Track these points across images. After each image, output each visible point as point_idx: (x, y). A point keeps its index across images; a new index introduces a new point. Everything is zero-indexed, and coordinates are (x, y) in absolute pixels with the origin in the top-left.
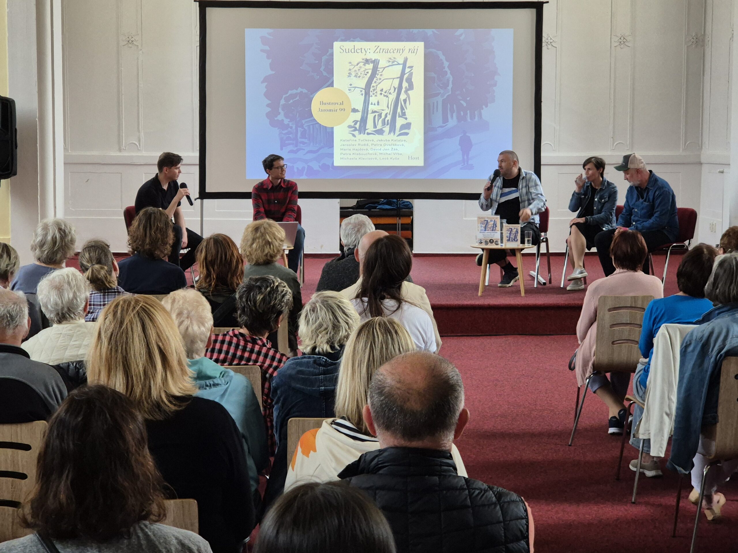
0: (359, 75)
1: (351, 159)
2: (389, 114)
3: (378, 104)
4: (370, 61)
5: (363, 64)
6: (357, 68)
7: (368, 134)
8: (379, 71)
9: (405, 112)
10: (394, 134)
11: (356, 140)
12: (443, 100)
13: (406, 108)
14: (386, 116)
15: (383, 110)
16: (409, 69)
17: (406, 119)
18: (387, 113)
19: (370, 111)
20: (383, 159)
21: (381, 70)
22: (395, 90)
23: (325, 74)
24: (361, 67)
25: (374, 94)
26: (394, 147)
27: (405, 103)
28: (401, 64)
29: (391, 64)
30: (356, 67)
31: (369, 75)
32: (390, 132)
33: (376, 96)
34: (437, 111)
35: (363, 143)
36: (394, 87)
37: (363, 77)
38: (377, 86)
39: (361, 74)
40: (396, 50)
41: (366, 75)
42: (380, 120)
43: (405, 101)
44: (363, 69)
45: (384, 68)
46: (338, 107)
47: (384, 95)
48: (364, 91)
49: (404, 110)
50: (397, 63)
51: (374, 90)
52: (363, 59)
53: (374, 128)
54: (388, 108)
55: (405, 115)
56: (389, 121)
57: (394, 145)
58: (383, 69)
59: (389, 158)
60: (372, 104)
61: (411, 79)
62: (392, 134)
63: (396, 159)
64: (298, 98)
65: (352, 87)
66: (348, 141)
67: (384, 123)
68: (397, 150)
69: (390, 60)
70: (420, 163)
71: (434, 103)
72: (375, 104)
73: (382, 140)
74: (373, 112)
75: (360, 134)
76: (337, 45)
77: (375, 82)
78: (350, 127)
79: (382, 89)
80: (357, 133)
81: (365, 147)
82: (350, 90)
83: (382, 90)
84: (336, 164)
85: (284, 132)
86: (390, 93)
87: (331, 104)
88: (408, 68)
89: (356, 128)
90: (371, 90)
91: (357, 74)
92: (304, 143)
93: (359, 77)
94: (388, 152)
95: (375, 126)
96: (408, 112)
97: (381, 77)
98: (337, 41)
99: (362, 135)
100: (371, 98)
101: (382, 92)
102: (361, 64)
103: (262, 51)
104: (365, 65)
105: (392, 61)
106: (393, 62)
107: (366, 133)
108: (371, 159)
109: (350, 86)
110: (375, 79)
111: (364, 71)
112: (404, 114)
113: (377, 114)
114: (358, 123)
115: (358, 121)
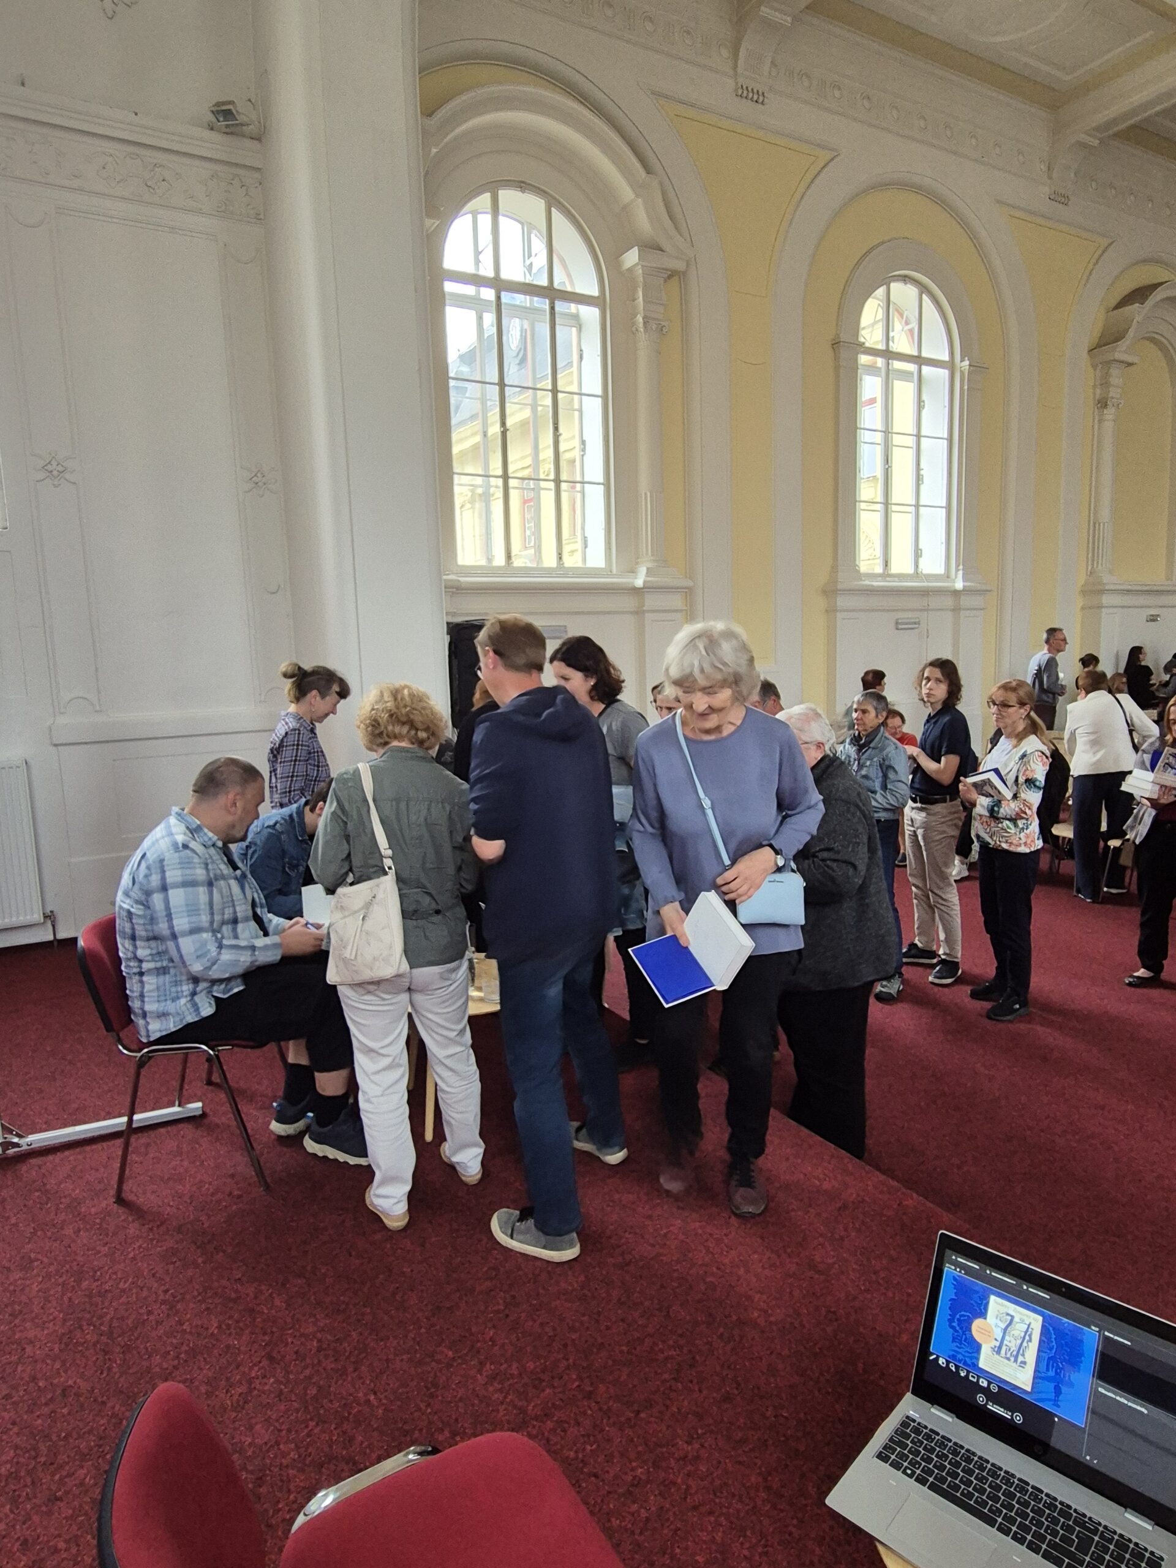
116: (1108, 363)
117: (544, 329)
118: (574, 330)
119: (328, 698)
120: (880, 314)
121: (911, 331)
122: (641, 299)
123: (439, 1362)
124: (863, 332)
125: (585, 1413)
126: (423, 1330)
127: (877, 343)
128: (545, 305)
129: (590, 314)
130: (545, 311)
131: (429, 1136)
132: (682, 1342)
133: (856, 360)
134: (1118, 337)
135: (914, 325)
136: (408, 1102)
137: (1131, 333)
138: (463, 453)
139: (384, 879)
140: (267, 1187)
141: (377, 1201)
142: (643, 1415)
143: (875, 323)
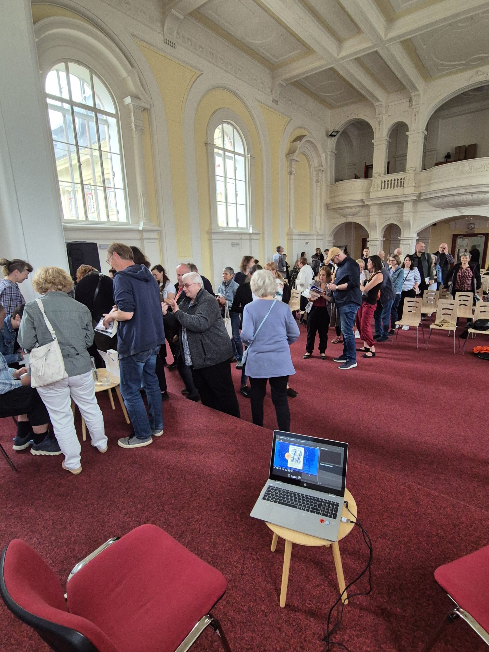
116: (291, 160)
117: (93, 124)
118: (106, 126)
119: (23, 272)
120: (221, 135)
121: (231, 142)
122: (133, 117)
123: (104, 514)
124: (215, 141)
125: (161, 516)
126: (95, 506)
127: (220, 145)
128: (93, 114)
129: (112, 121)
130: (93, 117)
131: (84, 438)
132: (191, 485)
133: (214, 150)
134: (294, 152)
135: (232, 140)
136: (75, 428)
137: (297, 151)
138: (61, 171)
139: (52, 343)
140: (16, 470)
141: (67, 466)
142: (181, 511)
143: (219, 138)
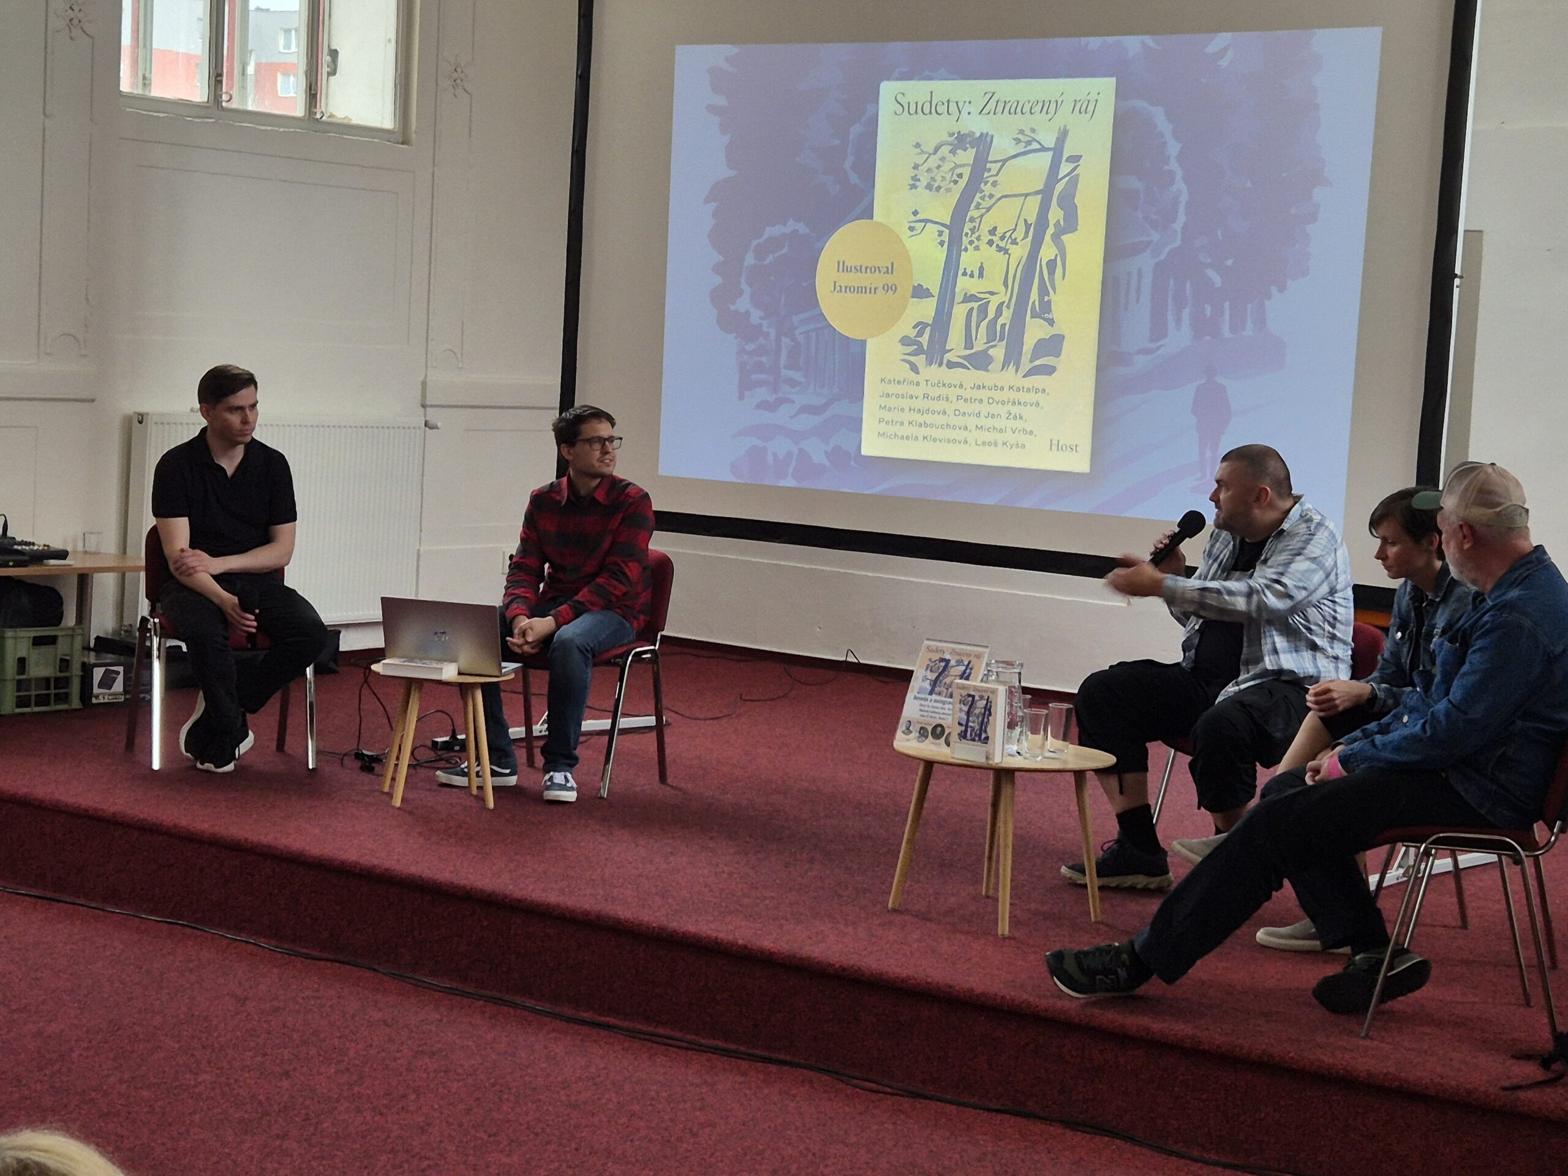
0: (936, 185)
1: (902, 438)
2: (1008, 307)
3: (981, 275)
4: (969, 139)
5: (950, 148)
6: (933, 162)
7: (951, 365)
8: (989, 170)
9: (1049, 302)
10: (1017, 371)
11: (918, 384)
12: (1157, 264)
13: (1054, 290)
14: (999, 312)
15: (992, 293)
16: (1071, 166)
17: (1051, 322)
18: (1004, 302)
19: (959, 297)
20: (984, 443)
21: (994, 167)
22: (1027, 233)
23: (854, 178)
24: (943, 159)
25: (971, 243)
26: (1015, 410)
27: (1052, 272)
28: (1049, 149)
29: (1021, 148)
30: (932, 157)
31: (963, 183)
32: (1005, 365)
33: (977, 248)
34: (1138, 301)
35: (935, 392)
36: (1025, 220)
37: (948, 190)
38: (982, 216)
39: (944, 178)
40: (1040, 105)
41: (956, 182)
42: (984, 324)
43: (1052, 265)
44: (947, 166)
45: (1004, 161)
46: (878, 280)
47: (998, 245)
48: (947, 231)
49: (1048, 295)
50: (1038, 146)
51: (973, 230)
52: (951, 135)
53: (965, 348)
54: (1006, 287)
55: (1050, 311)
56: (1007, 327)
57: (1014, 403)
58: (1000, 164)
59: (1000, 443)
60: (965, 274)
61: (1074, 197)
62: (1012, 368)
63: (1017, 446)
64: (785, 250)
65: (919, 221)
66: (899, 382)
67: (991, 336)
68: (1021, 418)
69: (1020, 137)
70: (1079, 463)
71: (1129, 274)
72: (972, 276)
73: (984, 387)
74: (969, 298)
75: (930, 363)
76: (888, 89)
77: (977, 207)
78: (905, 341)
79: (995, 228)
80: (920, 360)
81: (938, 406)
82: (911, 229)
83: (993, 231)
84: (866, 451)
85: (750, 347)
86: (1014, 242)
87: (863, 269)
88: (1067, 161)
89: (920, 344)
90: (966, 230)
91: (933, 179)
92: (793, 383)
93: (939, 188)
94: (999, 423)
95: (969, 344)
96: (1057, 300)
97: (994, 191)
98: (888, 80)
99: (934, 367)
100: (963, 253)
101: (995, 238)
102: (945, 150)
103: (712, 109)
104: (953, 152)
105: (1028, 139)
106: (1029, 143)
107: (945, 361)
108: (954, 441)
109: (913, 218)
110: (977, 199)
111: (952, 170)
112: (1046, 307)
113: (975, 305)
114: (928, 330)
115: (927, 325)
